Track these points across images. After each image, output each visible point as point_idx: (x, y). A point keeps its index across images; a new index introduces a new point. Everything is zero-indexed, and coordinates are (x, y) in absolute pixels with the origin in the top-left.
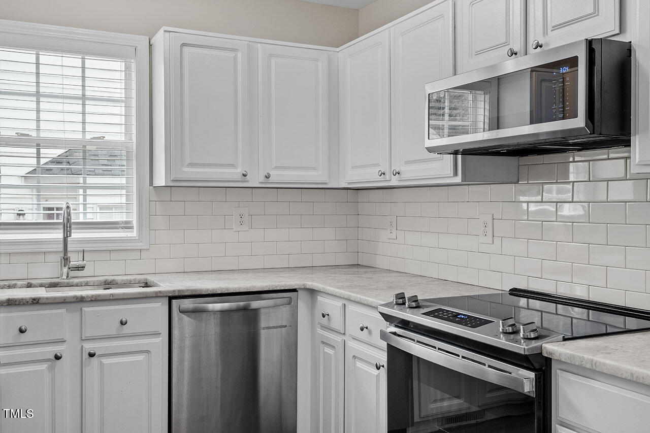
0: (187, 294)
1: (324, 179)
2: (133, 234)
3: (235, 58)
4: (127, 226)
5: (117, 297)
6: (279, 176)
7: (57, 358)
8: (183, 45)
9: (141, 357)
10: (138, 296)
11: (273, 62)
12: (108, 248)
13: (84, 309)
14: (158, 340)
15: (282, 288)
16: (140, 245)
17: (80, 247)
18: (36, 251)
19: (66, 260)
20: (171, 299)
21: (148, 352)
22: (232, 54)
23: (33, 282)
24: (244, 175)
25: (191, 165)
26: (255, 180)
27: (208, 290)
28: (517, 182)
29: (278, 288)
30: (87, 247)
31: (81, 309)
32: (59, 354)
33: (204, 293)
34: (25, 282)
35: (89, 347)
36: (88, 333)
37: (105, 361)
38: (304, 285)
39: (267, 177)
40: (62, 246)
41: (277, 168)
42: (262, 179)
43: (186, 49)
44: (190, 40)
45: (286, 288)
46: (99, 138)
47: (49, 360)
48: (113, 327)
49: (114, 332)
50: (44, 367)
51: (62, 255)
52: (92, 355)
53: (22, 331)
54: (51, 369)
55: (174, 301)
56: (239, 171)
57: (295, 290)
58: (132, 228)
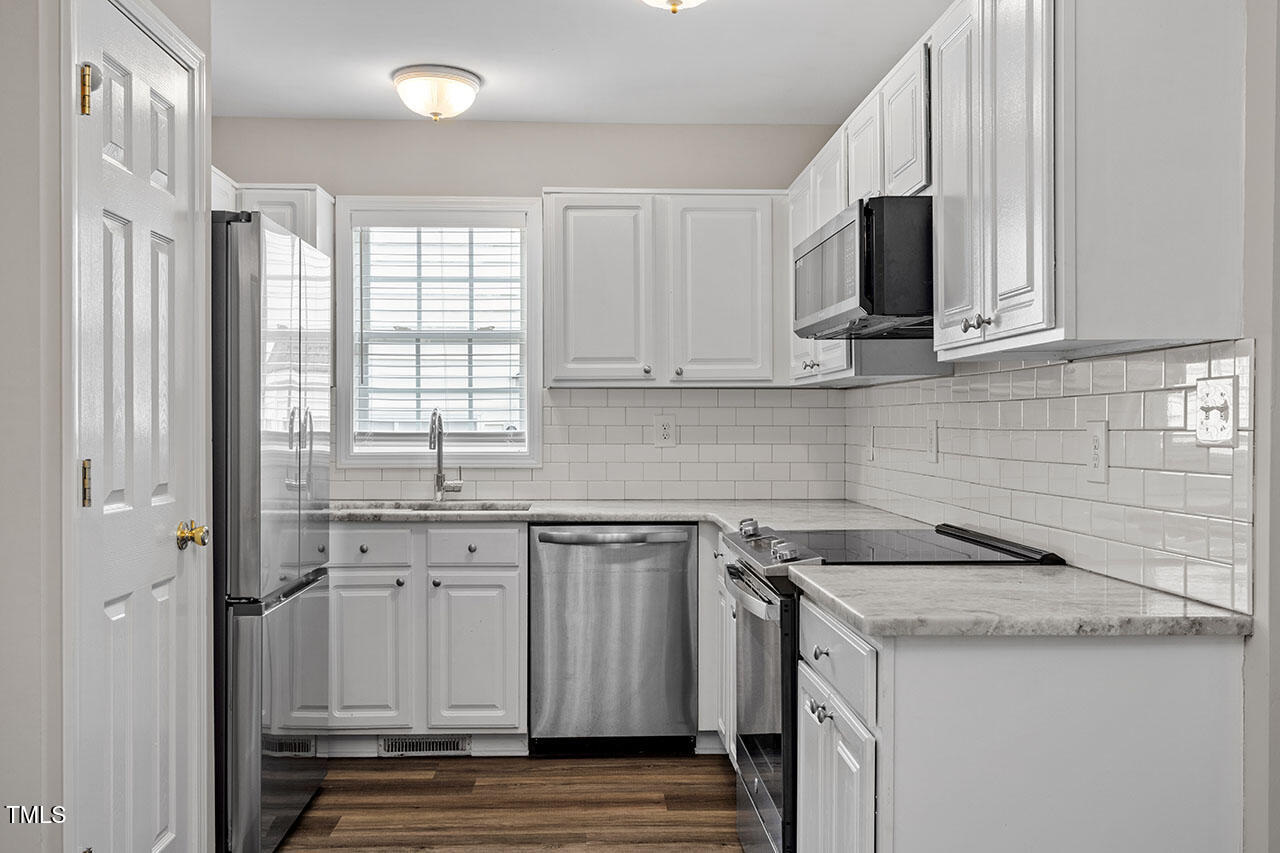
0: (548, 519)
1: (766, 374)
2: (524, 449)
3: (635, 218)
4: (517, 438)
5: (465, 519)
6: (695, 372)
7: (400, 584)
8: (567, 208)
9: (494, 593)
10: (489, 519)
11: (689, 217)
12: (493, 466)
13: (430, 530)
14: (513, 574)
15: (674, 519)
16: (532, 463)
17: (456, 464)
18: (407, 468)
19: (440, 480)
20: (531, 524)
21: (501, 587)
22: (632, 213)
23: (402, 503)
24: (647, 372)
25: (576, 360)
26: (665, 379)
27: (574, 516)
28: (953, 375)
29: (669, 519)
30: (465, 464)
31: (427, 531)
32: (401, 580)
33: (569, 520)
34: (393, 503)
35: (436, 574)
36: (435, 560)
37: (454, 593)
38: (704, 517)
39: (678, 374)
40: (436, 461)
41: (694, 361)
42: (673, 375)
43: (572, 214)
44: (578, 200)
45: (681, 520)
46: (487, 329)
47: (392, 586)
48: (462, 555)
49: (462, 560)
50: (386, 593)
51: (436, 472)
52: (436, 584)
53: (363, 551)
54: (394, 596)
55: (533, 528)
56: (641, 365)
57: (696, 523)
58: (523, 441)
